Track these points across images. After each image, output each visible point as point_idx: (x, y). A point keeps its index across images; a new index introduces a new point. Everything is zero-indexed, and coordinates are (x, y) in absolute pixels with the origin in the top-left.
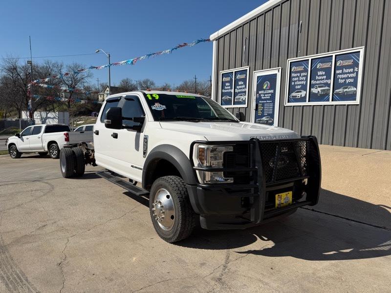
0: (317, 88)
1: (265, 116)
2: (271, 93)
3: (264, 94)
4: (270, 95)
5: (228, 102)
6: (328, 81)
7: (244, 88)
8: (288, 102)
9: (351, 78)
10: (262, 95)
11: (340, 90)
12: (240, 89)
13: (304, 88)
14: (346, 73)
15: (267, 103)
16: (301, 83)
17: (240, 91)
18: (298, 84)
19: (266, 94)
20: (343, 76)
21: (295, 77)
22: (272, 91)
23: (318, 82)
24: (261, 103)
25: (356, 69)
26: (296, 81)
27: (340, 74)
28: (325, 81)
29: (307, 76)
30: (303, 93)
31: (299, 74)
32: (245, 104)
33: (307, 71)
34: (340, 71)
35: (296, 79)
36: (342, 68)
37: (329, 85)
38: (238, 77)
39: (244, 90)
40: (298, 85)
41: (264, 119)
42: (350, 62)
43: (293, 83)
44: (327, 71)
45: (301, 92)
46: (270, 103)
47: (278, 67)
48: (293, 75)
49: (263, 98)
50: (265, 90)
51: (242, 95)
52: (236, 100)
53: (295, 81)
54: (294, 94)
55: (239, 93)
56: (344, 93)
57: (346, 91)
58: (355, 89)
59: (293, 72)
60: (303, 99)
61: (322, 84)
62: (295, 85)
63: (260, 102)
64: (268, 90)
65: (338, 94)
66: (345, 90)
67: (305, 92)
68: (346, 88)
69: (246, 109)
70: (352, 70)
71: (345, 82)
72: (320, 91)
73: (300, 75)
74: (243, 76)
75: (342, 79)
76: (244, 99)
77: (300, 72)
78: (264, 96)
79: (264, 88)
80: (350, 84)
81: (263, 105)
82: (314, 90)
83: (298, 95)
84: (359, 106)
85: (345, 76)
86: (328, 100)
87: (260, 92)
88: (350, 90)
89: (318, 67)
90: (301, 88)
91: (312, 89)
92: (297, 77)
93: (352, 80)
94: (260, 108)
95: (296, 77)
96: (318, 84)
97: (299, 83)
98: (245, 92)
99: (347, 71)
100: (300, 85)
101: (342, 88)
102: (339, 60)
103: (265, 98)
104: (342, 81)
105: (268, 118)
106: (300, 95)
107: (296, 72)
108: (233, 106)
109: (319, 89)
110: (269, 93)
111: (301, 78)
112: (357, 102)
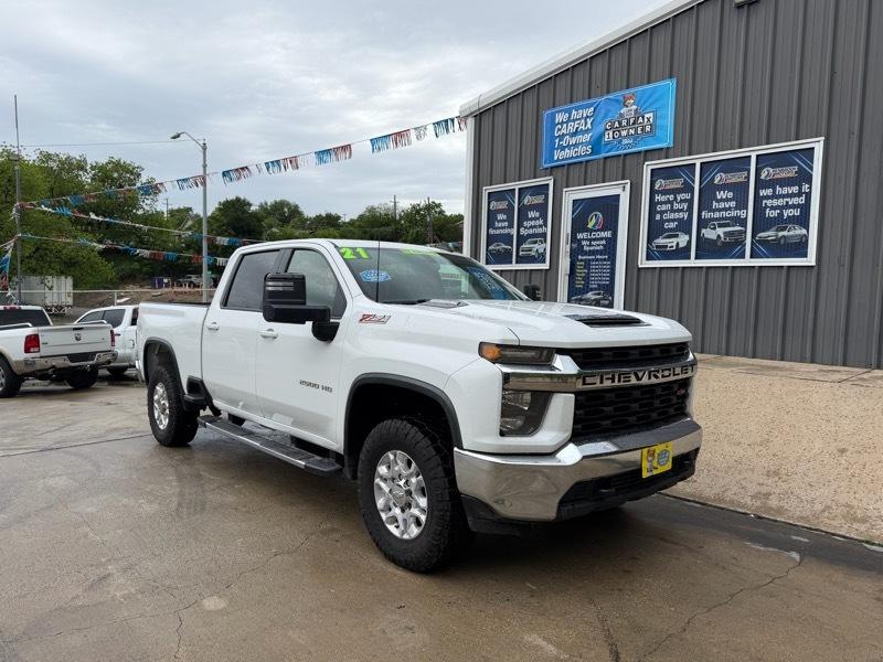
0: (714, 229)
1: (592, 290)
2: (606, 239)
3: (590, 240)
4: (604, 242)
5: (504, 257)
6: (742, 214)
7: (541, 226)
8: (647, 259)
9: (794, 206)
10: (584, 243)
11: (770, 234)
12: (531, 227)
13: (684, 227)
14: (783, 196)
15: (597, 260)
16: (677, 215)
17: (531, 231)
18: (671, 219)
19: (594, 240)
20: (775, 202)
21: (662, 203)
22: (608, 234)
23: (717, 215)
24: (582, 260)
25: (805, 188)
26: (666, 212)
27: (767, 197)
28: (733, 213)
29: (690, 202)
30: (682, 240)
31: (671, 197)
32: (544, 262)
33: (691, 190)
34: (769, 192)
35: (664, 207)
36: (772, 183)
37: (743, 222)
38: (526, 201)
39: (540, 231)
40: (669, 221)
41: (590, 295)
42: (790, 172)
43: (658, 217)
44: (740, 190)
45: (677, 236)
46: (605, 260)
47: (623, 179)
48: (658, 198)
49: (585, 248)
50: (591, 231)
51: (535, 242)
52: (521, 253)
53: (662, 213)
54: (661, 241)
55: (529, 236)
56: (778, 240)
57: (783, 236)
58: (804, 231)
59: (658, 192)
60: (682, 253)
61: (726, 218)
62: (663, 221)
63: (580, 257)
64: (598, 230)
65: (764, 242)
66: (781, 234)
67: (687, 237)
68: (783, 229)
69: (546, 274)
70: (795, 189)
71: (781, 214)
72: (722, 236)
73: (676, 198)
74: (539, 200)
75: (772, 208)
76: (541, 251)
77: (675, 192)
78: (590, 245)
79: (590, 226)
80: (792, 220)
81: (587, 264)
82: (709, 234)
83: (671, 243)
84: (816, 269)
85: (781, 202)
86: (742, 256)
87: (580, 236)
88: (791, 233)
89: (716, 182)
90: (678, 229)
91: (703, 231)
92: (668, 202)
93: (797, 212)
94: (581, 271)
95: (665, 203)
96: (716, 219)
97: (672, 216)
98: (544, 235)
99: (785, 190)
100: (673, 220)
101: (775, 228)
102: (765, 167)
103: (592, 248)
104: (774, 213)
105: (599, 294)
106: (674, 244)
107: (664, 192)
108: (514, 266)
109: (720, 231)
110: (601, 239)
111: (676, 206)
112: (811, 260)
